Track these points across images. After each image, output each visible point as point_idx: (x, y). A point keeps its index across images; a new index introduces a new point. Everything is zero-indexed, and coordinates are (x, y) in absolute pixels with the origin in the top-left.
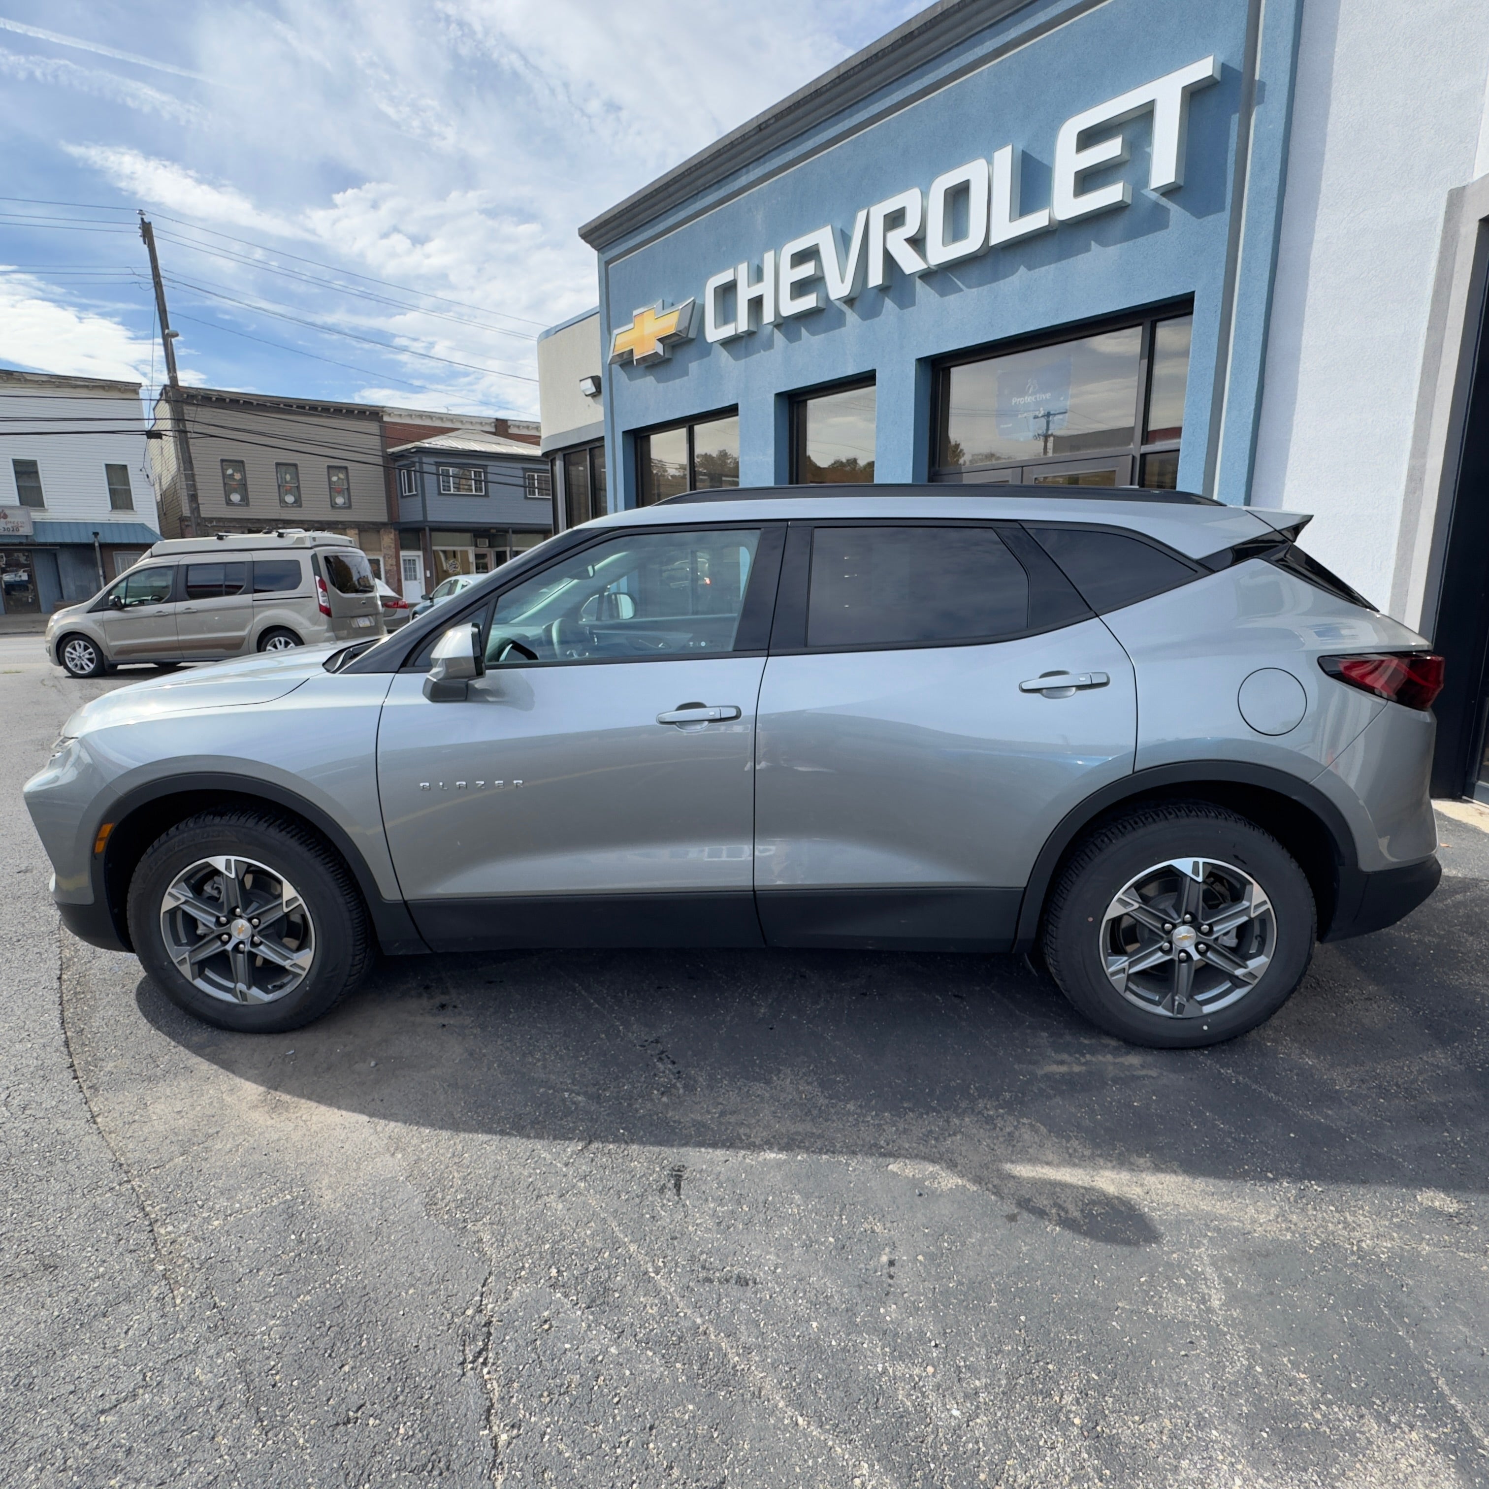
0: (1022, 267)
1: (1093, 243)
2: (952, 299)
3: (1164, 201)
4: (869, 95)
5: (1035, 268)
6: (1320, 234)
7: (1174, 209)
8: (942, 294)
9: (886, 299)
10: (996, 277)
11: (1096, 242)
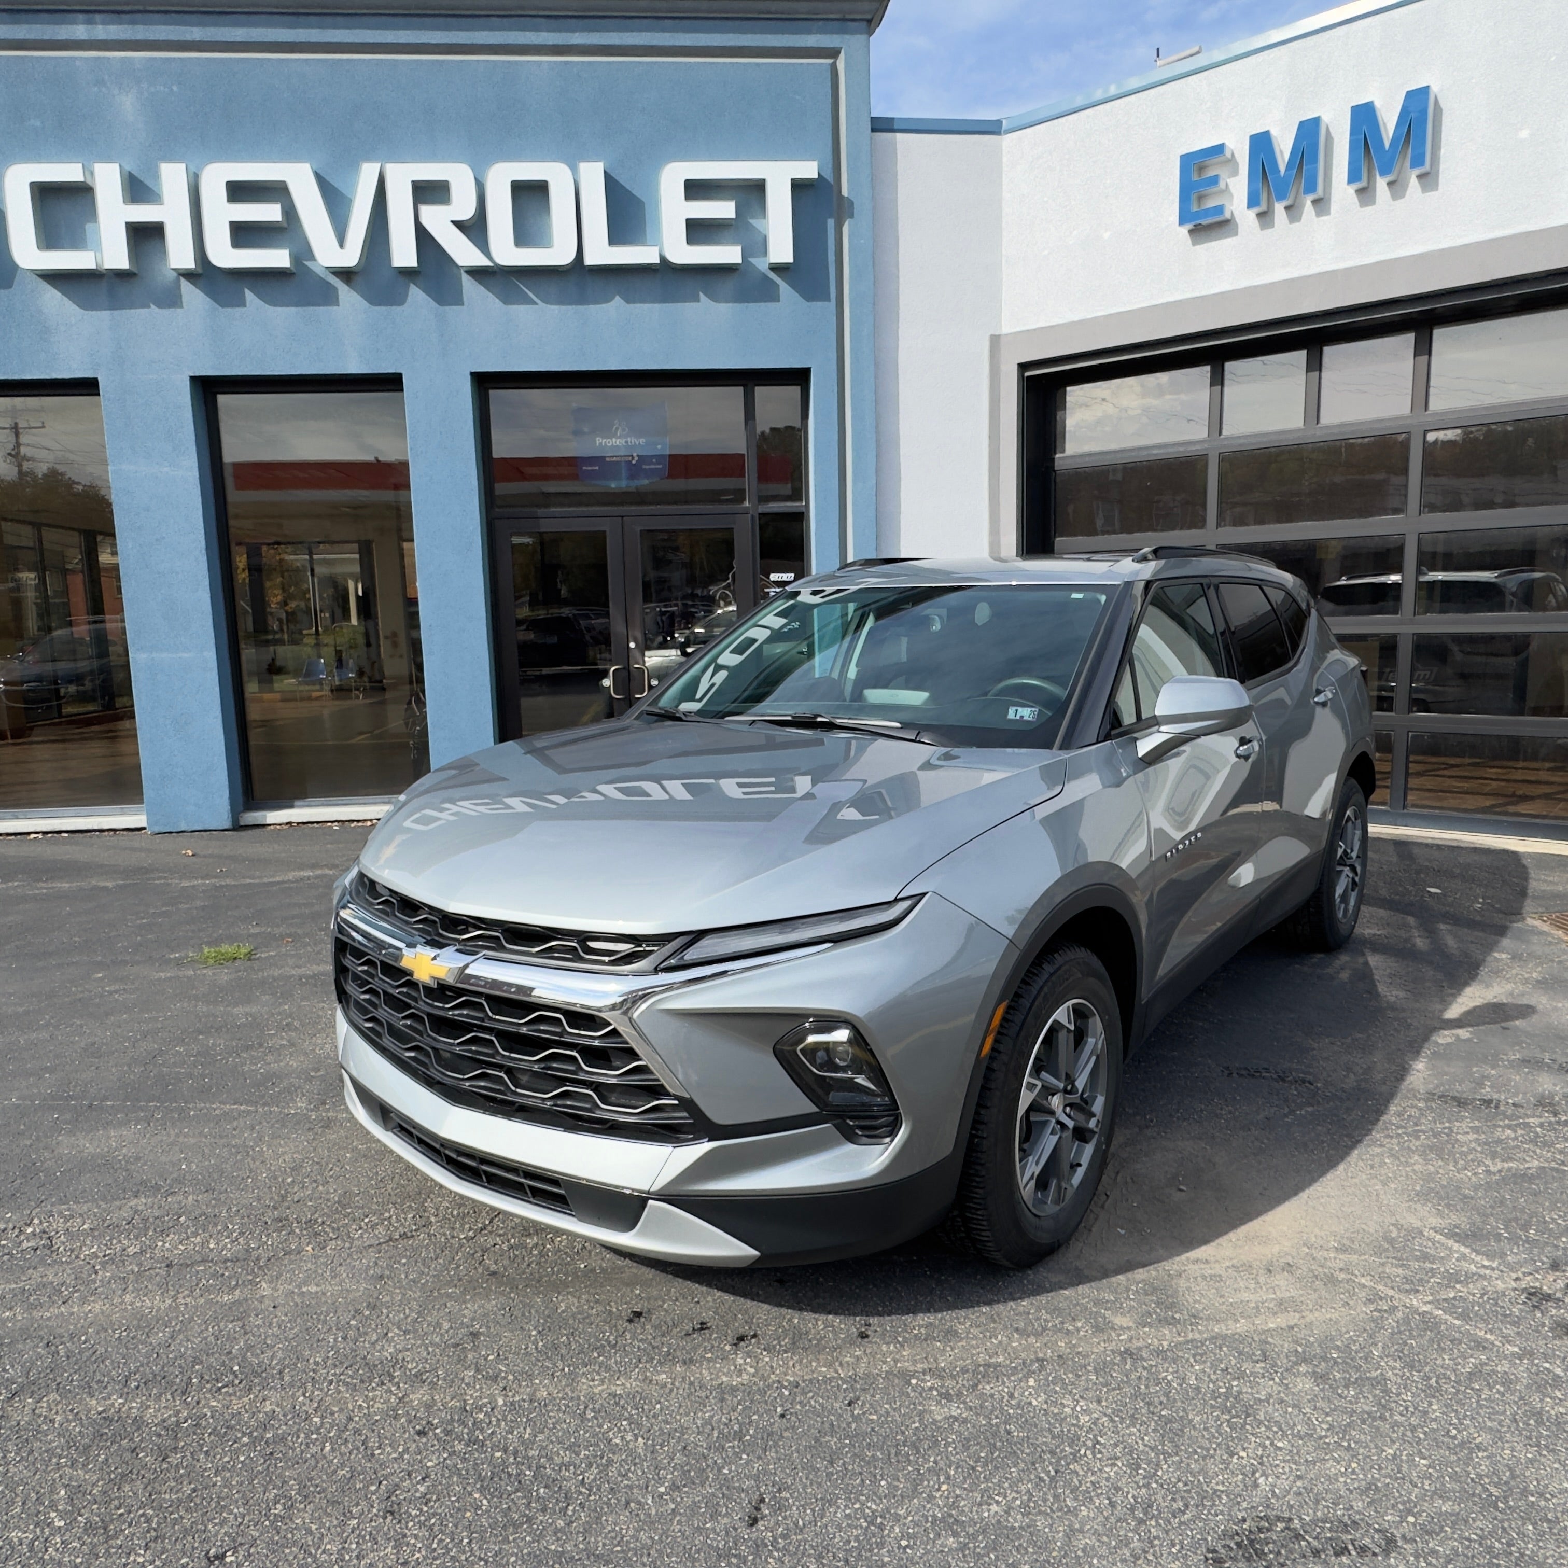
0: (618, 298)
1: (701, 295)
2: (521, 311)
3: (772, 275)
4: (356, 14)
5: (634, 302)
6: (903, 344)
7: (784, 288)
8: (506, 302)
9: (412, 285)
10: (582, 300)
11: (706, 295)
